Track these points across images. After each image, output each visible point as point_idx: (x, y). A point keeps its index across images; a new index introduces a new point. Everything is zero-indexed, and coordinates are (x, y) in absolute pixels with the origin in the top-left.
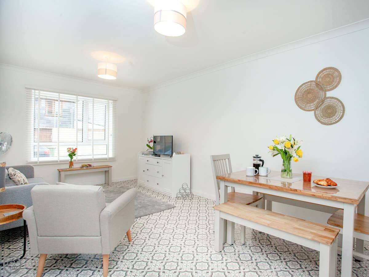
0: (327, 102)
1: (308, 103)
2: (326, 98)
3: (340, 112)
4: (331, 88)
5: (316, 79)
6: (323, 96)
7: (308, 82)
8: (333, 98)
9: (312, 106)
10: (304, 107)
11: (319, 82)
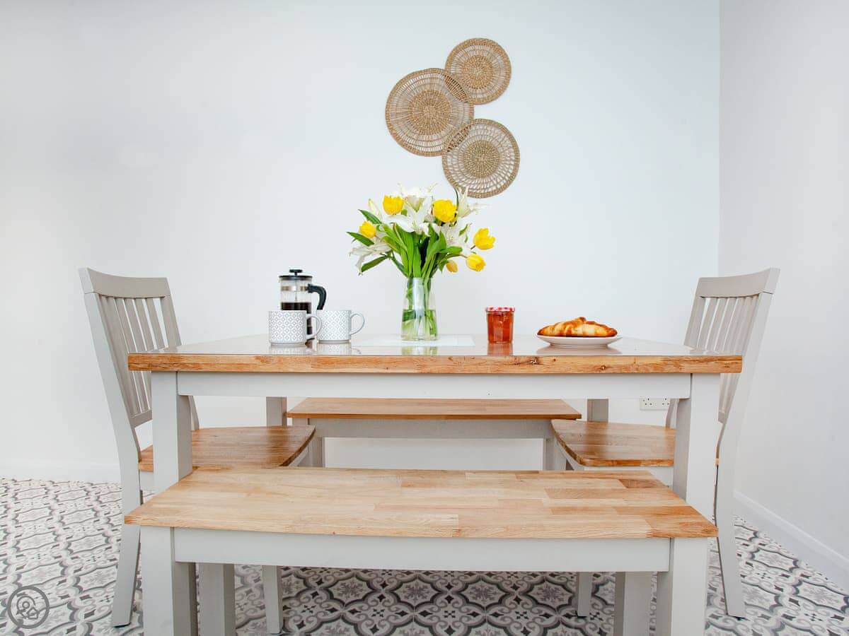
0: (476, 134)
1: (423, 132)
2: (473, 122)
3: (508, 163)
4: (485, 96)
5: (446, 65)
6: (467, 118)
7: (426, 71)
8: (491, 123)
9: (437, 143)
10: (411, 141)
11: (454, 75)
